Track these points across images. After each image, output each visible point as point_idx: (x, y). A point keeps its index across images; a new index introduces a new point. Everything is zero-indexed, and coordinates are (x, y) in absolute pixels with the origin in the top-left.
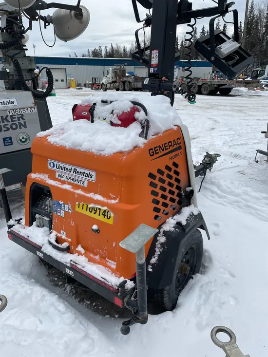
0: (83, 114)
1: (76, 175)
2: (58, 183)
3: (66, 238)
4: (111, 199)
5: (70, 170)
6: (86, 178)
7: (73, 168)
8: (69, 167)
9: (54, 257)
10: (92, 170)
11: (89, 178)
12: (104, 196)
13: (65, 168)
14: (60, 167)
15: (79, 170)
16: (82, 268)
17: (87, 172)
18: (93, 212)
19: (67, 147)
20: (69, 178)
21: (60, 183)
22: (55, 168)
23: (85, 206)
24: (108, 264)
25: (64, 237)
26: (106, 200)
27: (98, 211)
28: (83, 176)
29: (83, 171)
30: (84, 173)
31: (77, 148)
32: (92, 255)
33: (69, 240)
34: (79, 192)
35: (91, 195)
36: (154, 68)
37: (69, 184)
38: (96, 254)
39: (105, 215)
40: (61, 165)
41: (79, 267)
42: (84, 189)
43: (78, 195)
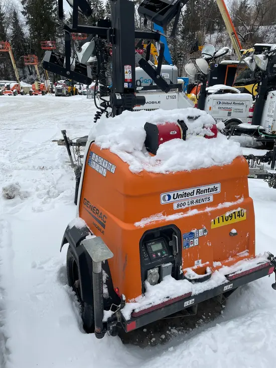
0: (171, 133)
1: (200, 195)
2: (180, 214)
3: (204, 264)
4: (237, 199)
5: (192, 194)
6: (211, 192)
7: (196, 190)
8: (190, 191)
9: (210, 289)
10: (216, 182)
11: (215, 192)
12: (230, 201)
13: (185, 193)
14: (178, 196)
15: (202, 188)
16: (242, 271)
17: (211, 187)
18: (230, 218)
19: (189, 170)
20: (192, 202)
21: (182, 213)
22: (172, 199)
23: (221, 219)
24: (241, 256)
25: (201, 265)
26: (235, 203)
27: (233, 215)
28: (207, 193)
29: (207, 188)
30: (209, 189)
31: (199, 168)
32: (227, 261)
33: (208, 263)
34: (208, 209)
35: (220, 206)
36: (128, 83)
37: (193, 208)
38: (227, 258)
39: (239, 216)
40: (180, 192)
41: (240, 272)
42: (210, 205)
43: (211, 212)
